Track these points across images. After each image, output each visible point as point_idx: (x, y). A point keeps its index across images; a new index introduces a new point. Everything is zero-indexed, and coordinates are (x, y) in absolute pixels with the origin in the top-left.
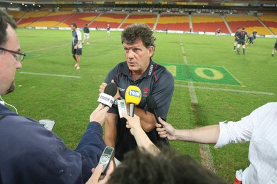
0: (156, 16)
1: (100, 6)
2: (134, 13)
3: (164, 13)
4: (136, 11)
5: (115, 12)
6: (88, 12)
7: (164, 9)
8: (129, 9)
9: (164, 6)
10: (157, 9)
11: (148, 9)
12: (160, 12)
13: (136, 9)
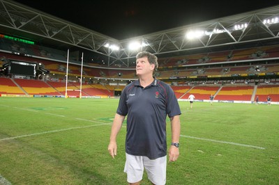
0: (253, 88)
1: (193, 80)
2: (227, 85)
3: (262, 84)
4: (230, 83)
5: (207, 85)
6: (181, 85)
7: (262, 80)
8: (221, 81)
9: (261, 77)
10: (253, 80)
11: (242, 81)
12: (256, 83)
13: (229, 81)
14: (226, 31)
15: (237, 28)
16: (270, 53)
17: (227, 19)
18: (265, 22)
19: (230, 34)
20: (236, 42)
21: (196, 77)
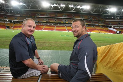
3: (67, 26)
5: (50, 25)
6: (40, 24)
7: (67, 24)
12: (65, 25)
14: (58, 6)
15: (62, 5)
16: (68, 16)
17: (59, 2)
18: (70, 6)
19: (59, 7)
20: (61, 11)
21: (46, 22)
